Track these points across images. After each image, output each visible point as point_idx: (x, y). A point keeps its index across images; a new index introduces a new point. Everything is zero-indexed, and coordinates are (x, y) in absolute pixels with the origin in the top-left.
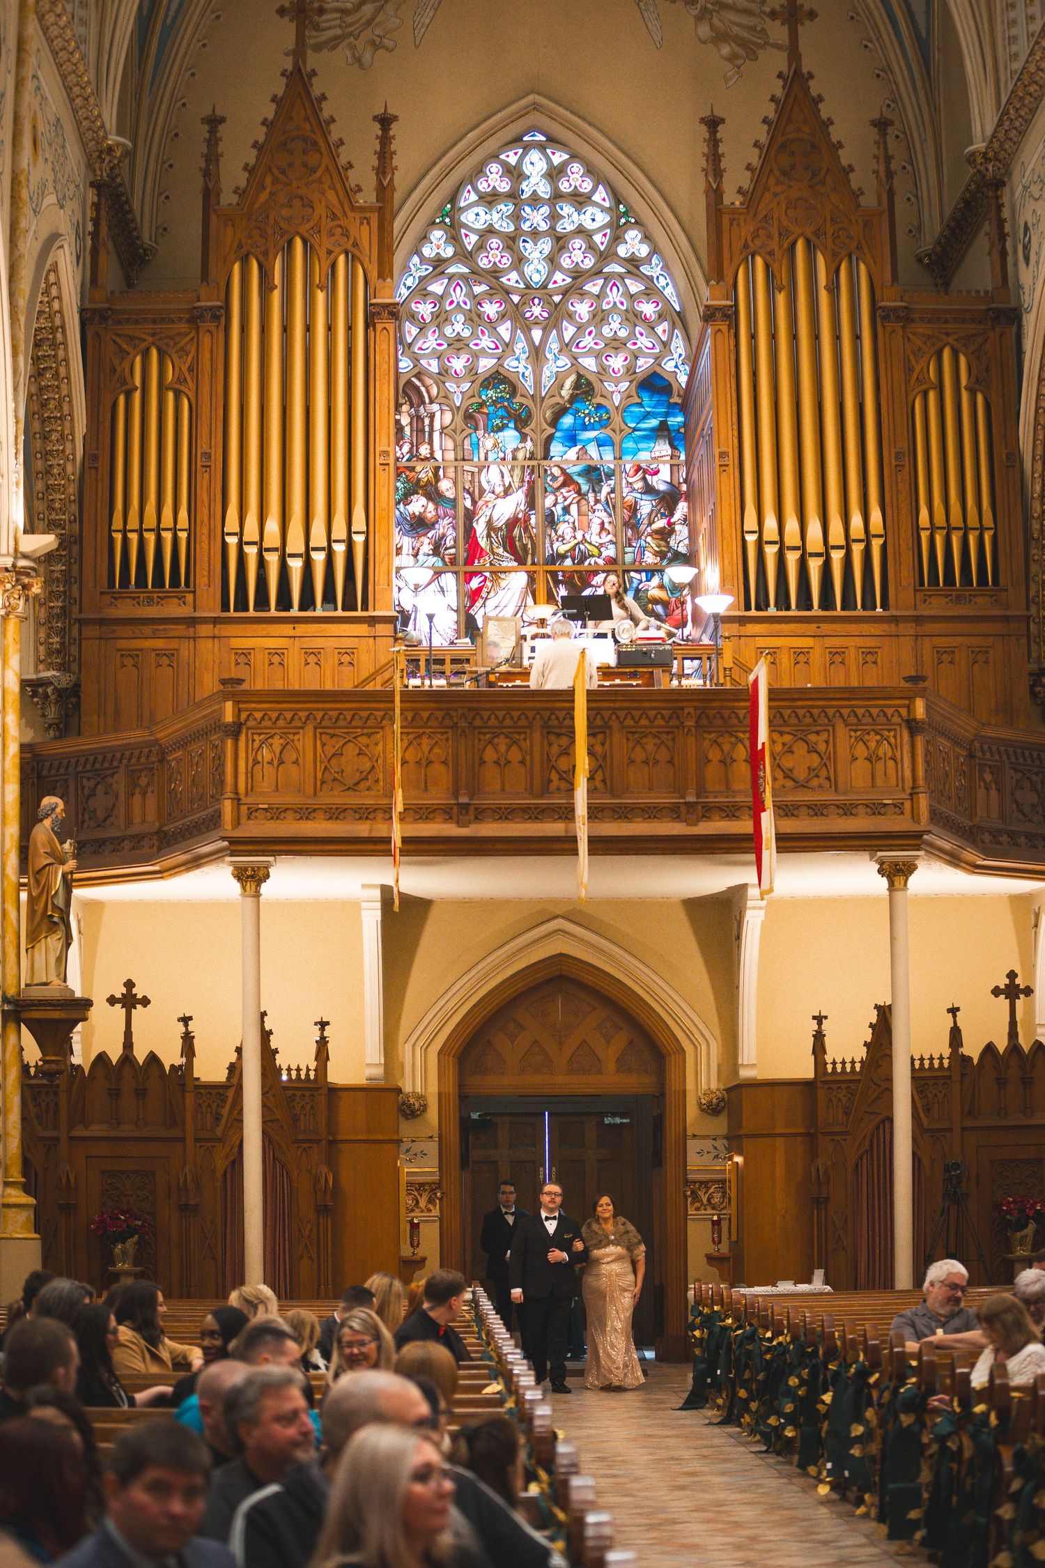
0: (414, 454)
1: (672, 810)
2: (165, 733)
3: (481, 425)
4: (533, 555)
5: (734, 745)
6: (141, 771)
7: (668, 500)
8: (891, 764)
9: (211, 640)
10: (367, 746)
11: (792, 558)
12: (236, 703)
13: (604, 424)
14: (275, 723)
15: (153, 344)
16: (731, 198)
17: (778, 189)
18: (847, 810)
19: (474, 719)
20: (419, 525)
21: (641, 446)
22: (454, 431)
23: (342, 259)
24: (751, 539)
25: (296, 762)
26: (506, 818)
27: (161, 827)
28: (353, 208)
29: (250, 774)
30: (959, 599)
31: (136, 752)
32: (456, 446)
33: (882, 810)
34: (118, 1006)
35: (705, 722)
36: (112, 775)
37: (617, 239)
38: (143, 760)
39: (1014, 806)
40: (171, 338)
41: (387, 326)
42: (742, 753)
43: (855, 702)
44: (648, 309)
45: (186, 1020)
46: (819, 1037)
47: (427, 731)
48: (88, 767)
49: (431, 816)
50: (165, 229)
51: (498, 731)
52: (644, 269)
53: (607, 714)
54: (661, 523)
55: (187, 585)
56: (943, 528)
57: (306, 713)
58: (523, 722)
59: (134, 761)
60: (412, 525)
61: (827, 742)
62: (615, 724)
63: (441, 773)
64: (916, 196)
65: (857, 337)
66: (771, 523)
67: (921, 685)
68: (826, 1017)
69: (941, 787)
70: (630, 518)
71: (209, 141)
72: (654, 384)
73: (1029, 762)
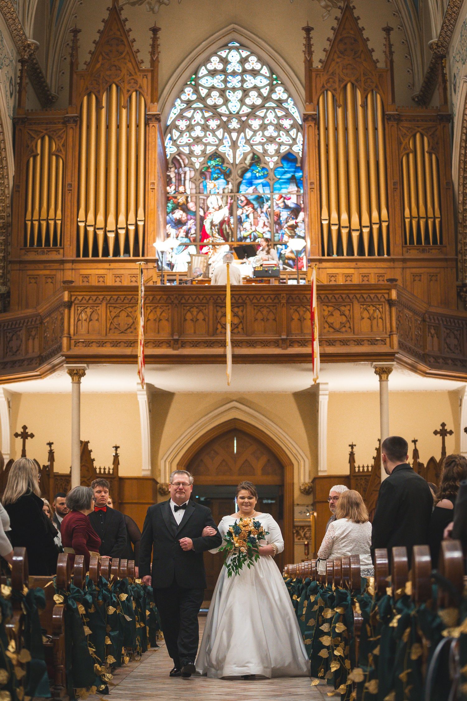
0: (176, 191)
1: (275, 342)
2: (43, 309)
3: (208, 177)
4: (232, 237)
5: (305, 312)
6: (32, 328)
7: (295, 211)
8: (380, 320)
9: (71, 271)
10: (131, 312)
11: (344, 232)
12: (70, 292)
13: (265, 176)
14: (88, 301)
15: (46, 134)
16: (317, 65)
17: (339, 60)
18: (359, 342)
19: (181, 299)
20: (179, 224)
21: (283, 186)
22: (195, 180)
23: (134, 94)
24: (325, 223)
25: (97, 320)
26: (196, 346)
27: (40, 354)
28: (139, 70)
29: (76, 326)
30: (423, 251)
31: (30, 320)
32: (196, 187)
33: (376, 343)
34: (19, 438)
35: (291, 301)
36: (20, 331)
37: (272, 91)
38: (33, 323)
39: (446, 346)
40: (55, 131)
41: (154, 124)
42: (308, 315)
43: (362, 291)
44: (287, 123)
45: (50, 444)
46: (352, 455)
47: (159, 305)
48: (9, 327)
49: (161, 345)
50: (62, 88)
51: (193, 305)
52: (285, 105)
53: (244, 297)
54: (292, 222)
55: (61, 245)
56: (416, 218)
57: (102, 297)
58: (204, 301)
59: (29, 324)
60: (175, 224)
61: (349, 310)
62: (248, 301)
63: (166, 326)
64: (412, 70)
65: (375, 129)
66: (334, 215)
67: (395, 283)
68: (355, 445)
69: (407, 333)
70: (278, 220)
71: (73, 41)
72: (289, 158)
73: (453, 324)
